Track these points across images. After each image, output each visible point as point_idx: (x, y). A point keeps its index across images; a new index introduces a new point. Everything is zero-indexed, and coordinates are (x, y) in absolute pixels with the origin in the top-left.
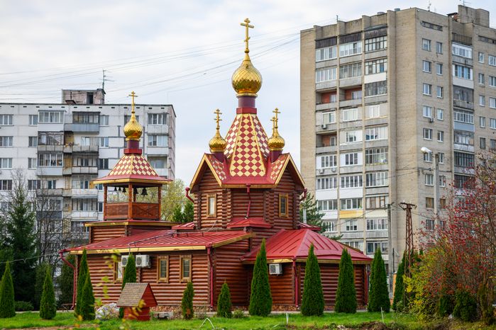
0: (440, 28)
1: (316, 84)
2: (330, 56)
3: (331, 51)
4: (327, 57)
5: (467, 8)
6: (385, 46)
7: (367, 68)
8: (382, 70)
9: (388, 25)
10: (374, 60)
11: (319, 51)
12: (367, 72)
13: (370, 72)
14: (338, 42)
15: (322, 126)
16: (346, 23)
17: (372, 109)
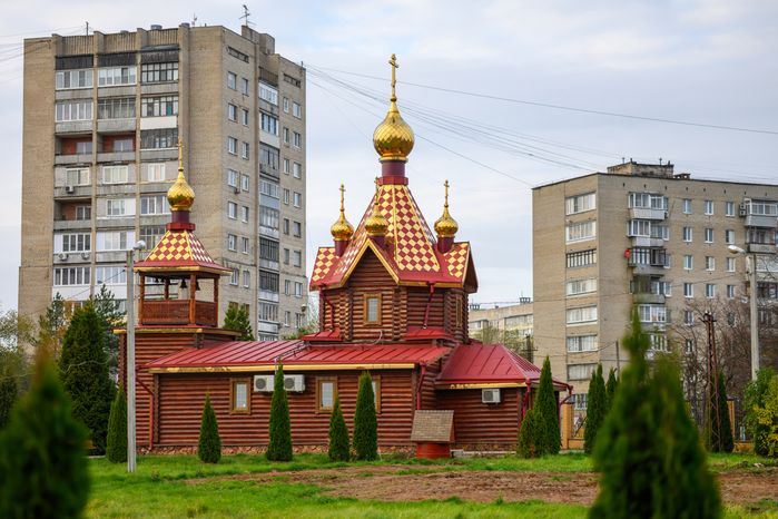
0: (246, 58)
1: (56, 124)
2: (82, 83)
3: (82, 75)
4: (74, 85)
5: (251, 30)
6: (175, 78)
7: (145, 107)
8: (170, 112)
9: (181, 47)
10: (158, 97)
11: (62, 73)
12: (145, 113)
13: (150, 114)
14: (95, 64)
15: (67, 188)
16: (105, 36)
17: (153, 169)
